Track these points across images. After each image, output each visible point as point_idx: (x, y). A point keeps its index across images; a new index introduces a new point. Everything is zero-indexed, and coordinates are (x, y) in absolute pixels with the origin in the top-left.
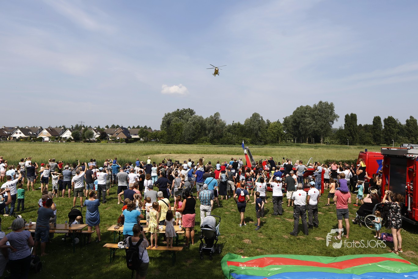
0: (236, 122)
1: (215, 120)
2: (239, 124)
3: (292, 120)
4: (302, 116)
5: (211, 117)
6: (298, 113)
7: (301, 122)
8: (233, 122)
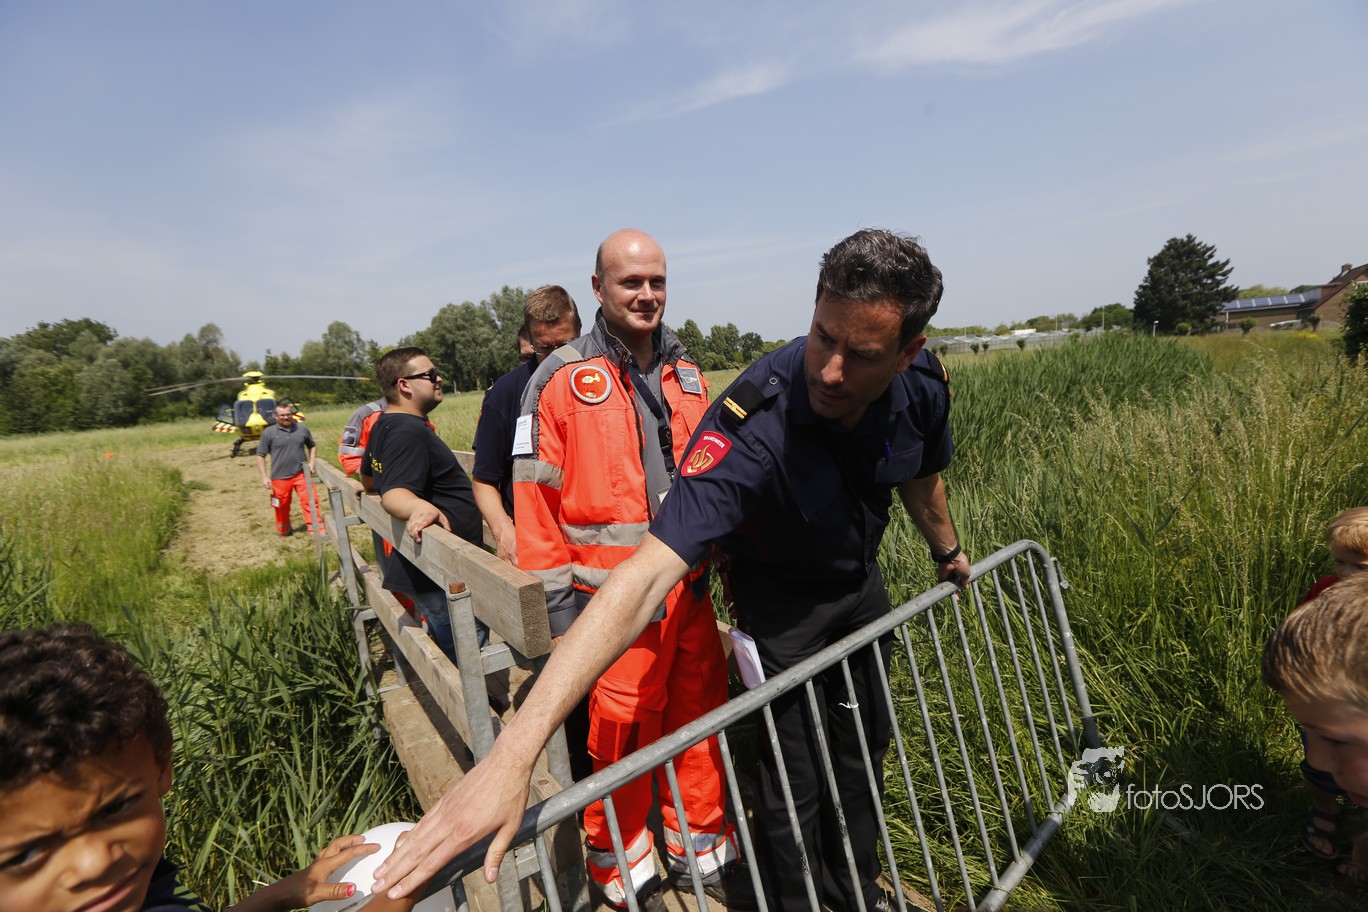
0: (277, 353)
1: (205, 348)
2: (286, 359)
3: (434, 339)
4: (459, 328)
5: (189, 339)
6: (448, 321)
7: (458, 342)
8: (268, 352)
